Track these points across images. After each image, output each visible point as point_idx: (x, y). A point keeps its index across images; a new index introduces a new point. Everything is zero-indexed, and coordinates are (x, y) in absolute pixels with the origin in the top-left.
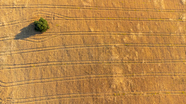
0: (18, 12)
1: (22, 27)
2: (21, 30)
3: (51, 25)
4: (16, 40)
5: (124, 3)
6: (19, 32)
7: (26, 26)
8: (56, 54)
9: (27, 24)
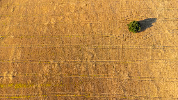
0: (158, 42)
1: (151, 28)
2: (152, 25)
3: (126, 30)
4: (154, 18)
5: (53, 53)
6: (153, 24)
7: (149, 29)
8: (121, 6)
9: (147, 30)
